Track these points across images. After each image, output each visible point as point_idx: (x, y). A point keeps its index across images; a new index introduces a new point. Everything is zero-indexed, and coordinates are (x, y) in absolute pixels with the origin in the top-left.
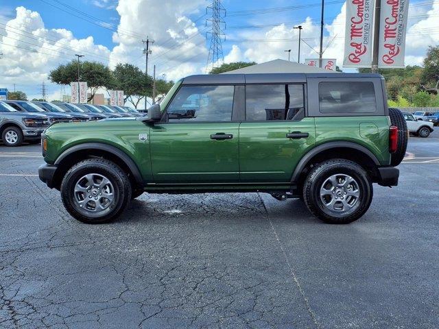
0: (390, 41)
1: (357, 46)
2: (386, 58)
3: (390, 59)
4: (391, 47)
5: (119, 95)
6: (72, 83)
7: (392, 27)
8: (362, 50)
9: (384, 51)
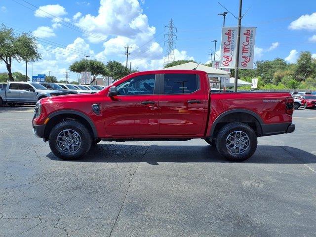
0: (245, 54)
1: (227, 57)
2: (243, 64)
3: (245, 64)
4: (245, 58)
5: (109, 79)
6: (82, 72)
7: (246, 47)
8: (230, 59)
9: (242, 60)
